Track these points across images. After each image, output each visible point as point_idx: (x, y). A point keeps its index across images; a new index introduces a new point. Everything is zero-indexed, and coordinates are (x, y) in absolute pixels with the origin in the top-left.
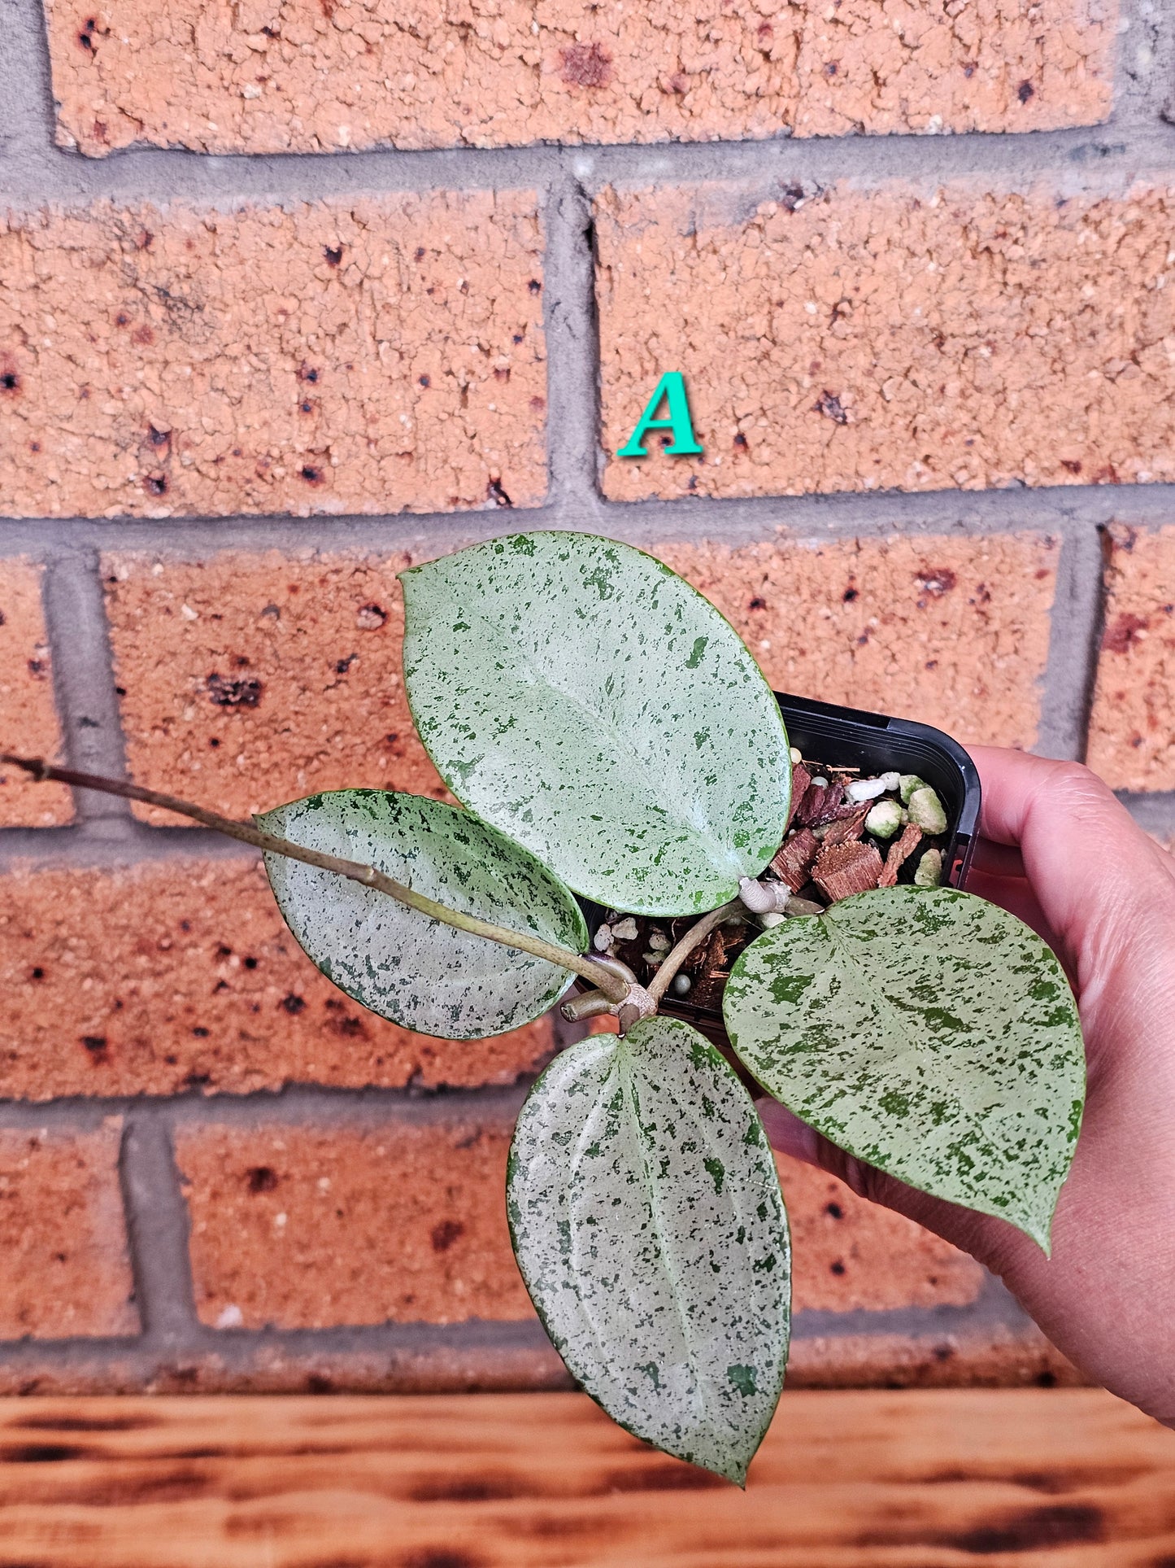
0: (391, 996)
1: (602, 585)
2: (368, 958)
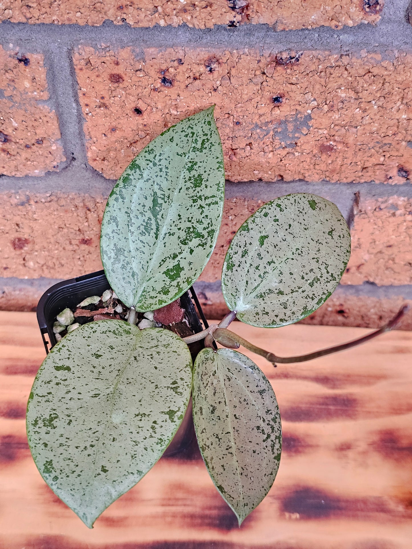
0: (272, 423)
1: (51, 420)
2: (264, 441)
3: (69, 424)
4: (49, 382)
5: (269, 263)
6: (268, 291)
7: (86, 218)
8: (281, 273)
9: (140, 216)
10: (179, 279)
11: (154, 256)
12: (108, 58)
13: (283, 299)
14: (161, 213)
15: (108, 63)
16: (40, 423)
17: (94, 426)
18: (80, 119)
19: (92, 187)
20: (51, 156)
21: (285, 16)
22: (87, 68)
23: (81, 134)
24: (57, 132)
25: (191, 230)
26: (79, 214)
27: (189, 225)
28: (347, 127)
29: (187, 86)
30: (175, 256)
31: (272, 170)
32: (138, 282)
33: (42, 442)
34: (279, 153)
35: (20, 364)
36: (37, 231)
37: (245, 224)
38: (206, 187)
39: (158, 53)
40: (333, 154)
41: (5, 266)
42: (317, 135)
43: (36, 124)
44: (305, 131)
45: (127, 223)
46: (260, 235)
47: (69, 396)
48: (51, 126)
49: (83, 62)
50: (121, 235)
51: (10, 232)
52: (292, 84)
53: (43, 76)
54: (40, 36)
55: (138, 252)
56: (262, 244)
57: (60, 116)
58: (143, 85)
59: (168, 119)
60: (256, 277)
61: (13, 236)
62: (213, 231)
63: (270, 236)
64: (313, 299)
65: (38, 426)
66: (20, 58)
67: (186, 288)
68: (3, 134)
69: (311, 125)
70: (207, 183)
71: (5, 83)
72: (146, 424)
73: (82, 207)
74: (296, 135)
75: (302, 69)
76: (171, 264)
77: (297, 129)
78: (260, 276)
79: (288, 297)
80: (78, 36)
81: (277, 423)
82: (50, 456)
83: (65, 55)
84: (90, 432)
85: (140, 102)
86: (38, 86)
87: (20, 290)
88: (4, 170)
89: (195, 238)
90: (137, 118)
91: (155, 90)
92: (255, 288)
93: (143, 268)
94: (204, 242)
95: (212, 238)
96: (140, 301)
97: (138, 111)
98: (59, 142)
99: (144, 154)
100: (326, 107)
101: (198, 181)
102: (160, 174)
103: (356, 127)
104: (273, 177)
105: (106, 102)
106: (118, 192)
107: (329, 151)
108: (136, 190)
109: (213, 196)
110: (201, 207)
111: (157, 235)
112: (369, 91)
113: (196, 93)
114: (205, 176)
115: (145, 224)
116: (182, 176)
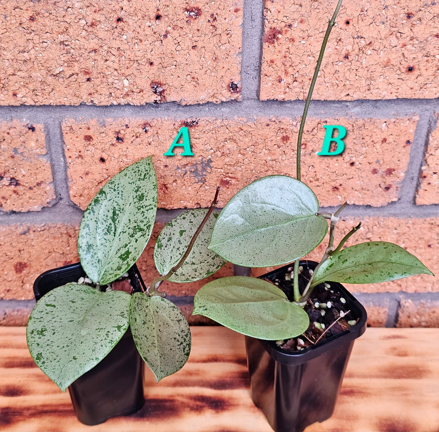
0: (184, 337)
1: (42, 331)
2: (178, 345)
3: (54, 334)
4: (42, 312)
5: (186, 246)
6: (185, 263)
7: (68, 243)
8: (194, 253)
9: (104, 223)
10: (128, 259)
11: (113, 248)
13: (194, 267)
14: (117, 220)
15: (83, 128)
16: (35, 333)
17: (70, 336)
18: (66, 167)
20: (45, 194)
21: (186, 96)
22: (70, 132)
23: (66, 179)
24: (51, 177)
25: (137, 227)
26: (63, 240)
27: (136, 224)
28: (235, 167)
29: (132, 142)
30: (126, 245)
32: (102, 266)
33: (36, 343)
34: (195, 186)
35: (16, 360)
36: (33, 256)
37: (170, 222)
38: (146, 200)
39: (114, 121)
40: (230, 187)
41: (8, 288)
42: (217, 173)
43: (37, 171)
44: (209, 170)
45: (95, 228)
46: (180, 229)
47: (54, 320)
48: (47, 173)
49: (68, 128)
50: (92, 236)
51: (14, 258)
52: (196, 138)
53: (43, 138)
54: (42, 114)
55: (102, 246)
56: (181, 235)
57: (52, 166)
58: (105, 142)
59: (122, 165)
60: (178, 254)
61: (16, 261)
62: (150, 225)
63: (187, 230)
64: (213, 266)
65: (34, 334)
66: (30, 127)
67: (132, 263)
68: (16, 180)
69: (212, 166)
70: (147, 198)
71: (19, 144)
72: (103, 333)
73: (65, 234)
74: (204, 173)
75: (201, 128)
76: (123, 251)
77: (204, 169)
78: (180, 254)
79: (198, 266)
80: (65, 113)
81: (188, 337)
82: (41, 351)
83: (57, 126)
84: (67, 339)
85: (104, 154)
86: (40, 145)
87: (18, 311)
88: (14, 206)
89: (139, 232)
90: (102, 164)
91: (113, 145)
92: (177, 261)
93: (105, 256)
94: (144, 233)
95: (149, 230)
96: (102, 278)
98: (52, 184)
99: (108, 185)
100: (219, 154)
101: (141, 198)
102: (117, 196)
103: (241, 167)
104: (194, 205)
105: (82, 155)
106: (90, 209)
107: (227, 184)
108: (103, 206)
109: (150, 205)
110: (143, 212)
111: (115, 233)
112: (244, 142)
113: (138, 146)
114: (145, 194)
115: (107, 228)
116: (132, 196)
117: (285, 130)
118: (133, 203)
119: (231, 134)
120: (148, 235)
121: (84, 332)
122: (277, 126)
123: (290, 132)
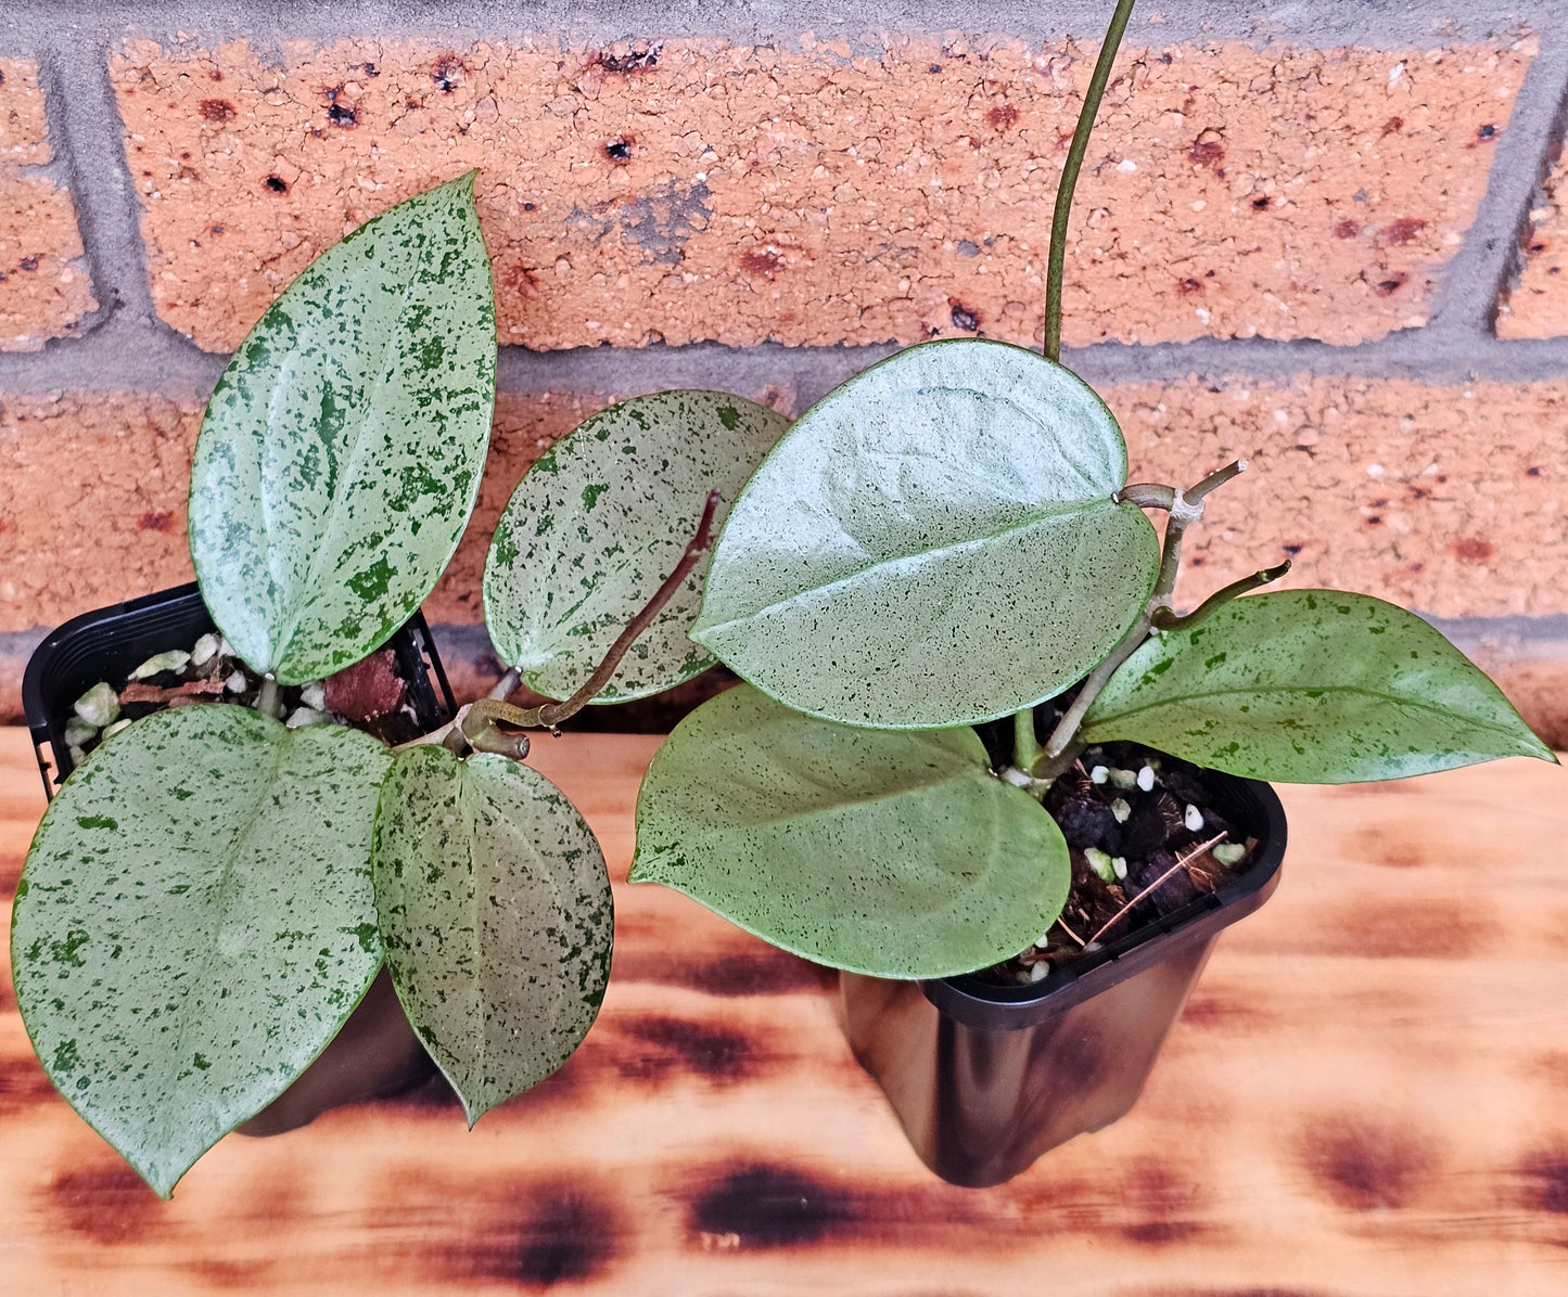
3: (116, 955)
4: (64, 857)
5: (609, 552)
6: (603, 618)
7: (155, 456)
8: (638, 576)
9: (288, 441)
10: (384, 598)
11: (324, 542)
12: (196, 66)
14: (341, 434)
15: (196, 77)
16: (46, 954)
17: (177, 963)
18: (133, 207)
19: (169, 375)
20: (57, 298)
22: (145, 89)
23: (135, 242)
24: (74, 240)
25: (416, 473)
26: (136, 445)
27: (411, 461)
28: (801, 212)
29: (393, 124)
30: (376, 540)
31: (633, 319)
32: (284, 609)
33: (49, 998)
34: (643, 276)
36: (25, 497)
37: (548, 456)
38: (452, 368)
39: (316, 52)
40: (780, 277)
42: (728, 230)
43: (19, 221)
44: (697, 219)
45: (255, 459)
46: (585, 483)
47: (115, 889)
48: (57, 226)
49: (134, 75)
50: (241, 490)
52: (649, 113)
53: (38, 109)
54: (29, 17)
55: (284, 532)
56: (591, 503)
57: (80, 202)
58: (284, 123)
59: (355, 202)
60: (575, 583)
62: (467, 475)
63: (611, 486)
65: (39, 960)
67: (400, 617)
69: (710, 208)
70: (454, 358)
72: (305, 957)
73: (143, 427)
74: (679, 232)
75: (667, 78)
76: (365, 560)
77: (678, 218)
78: (584, 582)
80: (122, 14)
82: (71, 1031)
83: (89, 57)
84: (167, 978)
85: (280, 160)
86: (25, 133)
89: (425, 493)
90: (276, 199)
91: (316, 133)
92: (572, 611)
93: (295, 572)
94: (445, 502)
95: (464, 492)
96: (287, 658)
97: (276, 184)
98: (81, 264)
99: (300, 288)
100: (740, 166)
101: (432, 355)
102: (339, 336)
103: (823, 210)
104: (637, 336)
105: (195, 166)
106: (234, 383)
107: (768, 268)
108: (281, 376)
109: (468, 391)
110: (439, 416)
111: (331, 487)
112: (837, 126)
113: (417, 139)
114: (448, 342)
115: (301, 461)
116: (394, 342)
117: (1005, 88)
118: (399, 372)
119: (787, 99)
120: (462, 513)
121: (231, 944)
122: (971, 74)
123: (1023, 93)
